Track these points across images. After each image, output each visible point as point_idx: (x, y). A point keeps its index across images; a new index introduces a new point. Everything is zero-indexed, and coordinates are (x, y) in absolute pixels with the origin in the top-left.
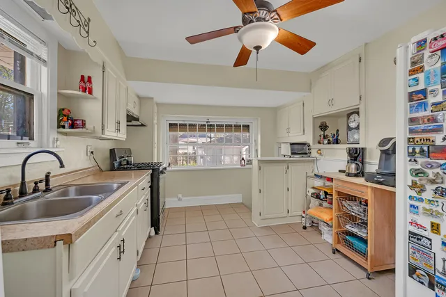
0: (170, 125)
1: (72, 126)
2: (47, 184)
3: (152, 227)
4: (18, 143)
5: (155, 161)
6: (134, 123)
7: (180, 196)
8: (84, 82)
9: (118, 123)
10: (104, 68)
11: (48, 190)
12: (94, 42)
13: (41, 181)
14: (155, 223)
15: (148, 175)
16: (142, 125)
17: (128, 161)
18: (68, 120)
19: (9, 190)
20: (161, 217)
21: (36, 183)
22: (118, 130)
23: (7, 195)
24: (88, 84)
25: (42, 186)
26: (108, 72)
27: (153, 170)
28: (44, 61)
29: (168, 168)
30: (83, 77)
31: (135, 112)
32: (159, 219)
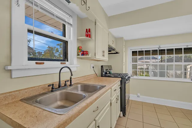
0: (133, 52)
1: (83, 54)
2: (71, 83)
3: (121, 111)
4: (61, 63)
5: (124, 72)
6: (113, 52)
7: (139, 94)
8: (87, 32)
9: (103, 52)
10: (95, 22)
11: (71, 85)
12: (89, 7)
13: (68, 81)
14: (123, 109)
15: (119, 81)
16: (117, 53)
17: (109, 72)
18: (81, 51)
19: (53, 85)
20: (126, 107)
21: (65, 82)
22: (103, 56)
23: (53, 87)
24: (89, 33)
25: (68, 83)
26: (98, 24)
27: (122, 78)
28: (71, 25)
29: (131, 77)
30: (87, 30)
31: (113, 46)
32: (125, 108)
